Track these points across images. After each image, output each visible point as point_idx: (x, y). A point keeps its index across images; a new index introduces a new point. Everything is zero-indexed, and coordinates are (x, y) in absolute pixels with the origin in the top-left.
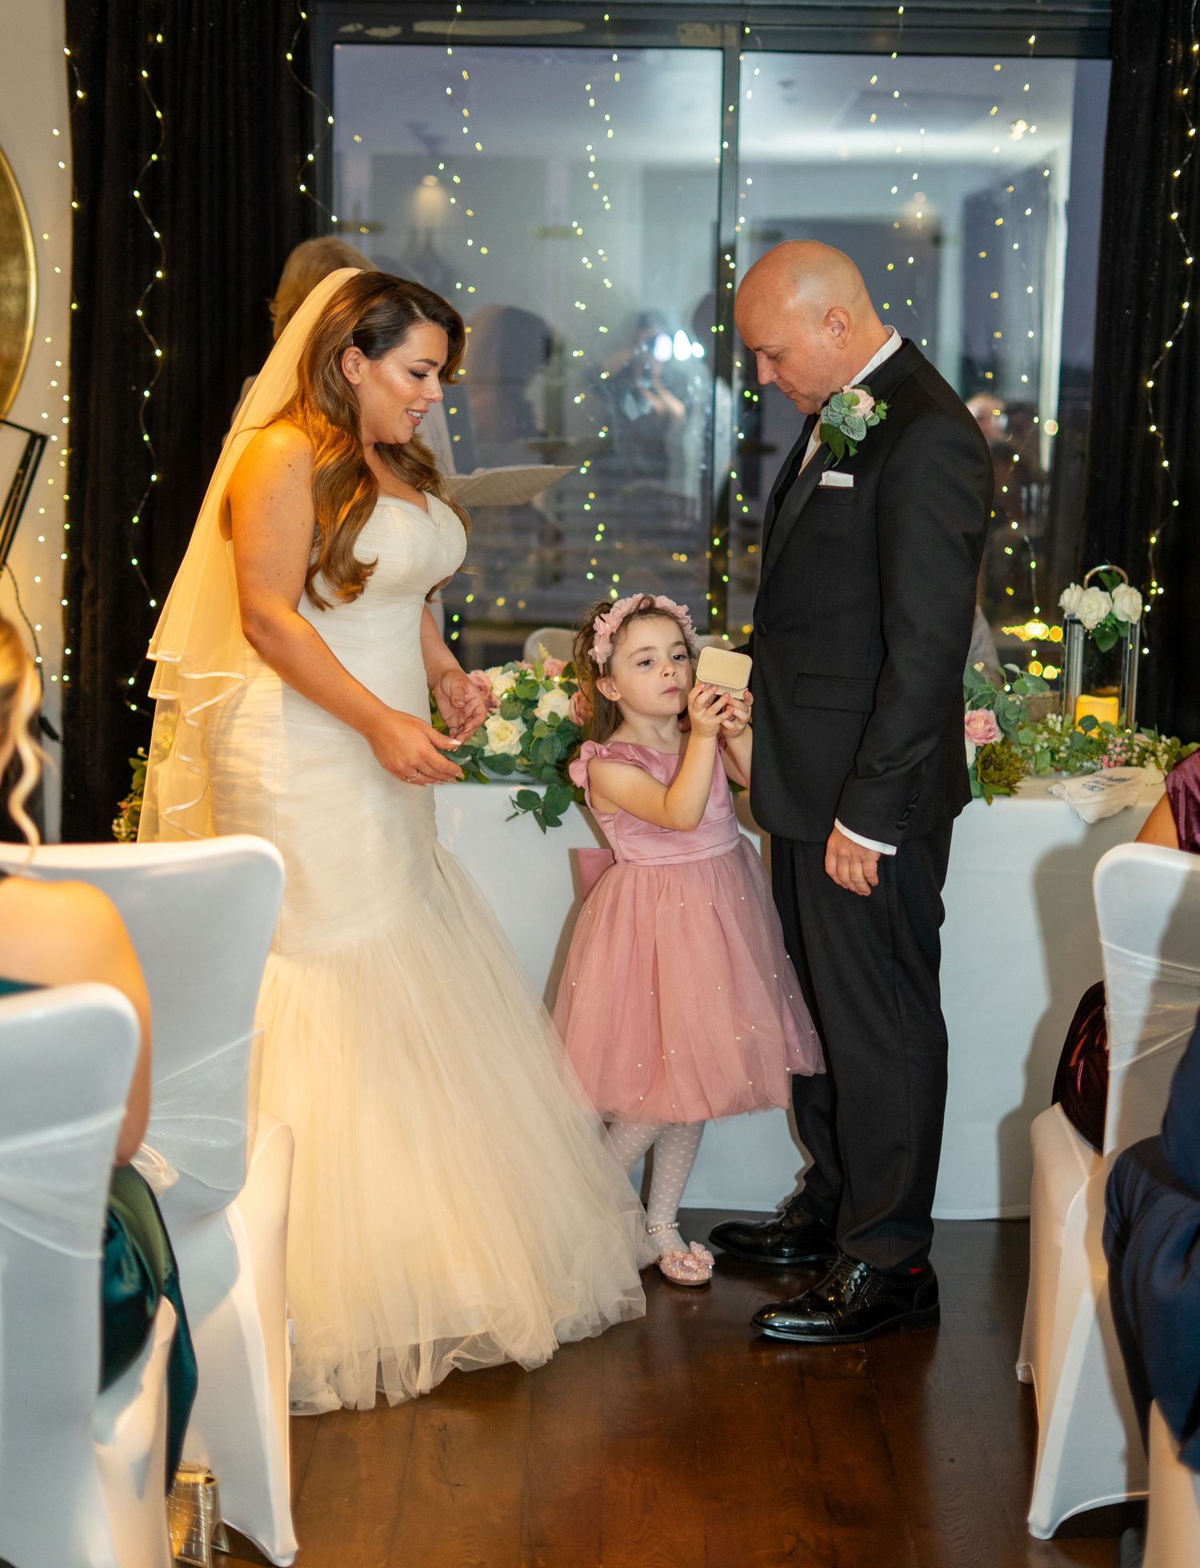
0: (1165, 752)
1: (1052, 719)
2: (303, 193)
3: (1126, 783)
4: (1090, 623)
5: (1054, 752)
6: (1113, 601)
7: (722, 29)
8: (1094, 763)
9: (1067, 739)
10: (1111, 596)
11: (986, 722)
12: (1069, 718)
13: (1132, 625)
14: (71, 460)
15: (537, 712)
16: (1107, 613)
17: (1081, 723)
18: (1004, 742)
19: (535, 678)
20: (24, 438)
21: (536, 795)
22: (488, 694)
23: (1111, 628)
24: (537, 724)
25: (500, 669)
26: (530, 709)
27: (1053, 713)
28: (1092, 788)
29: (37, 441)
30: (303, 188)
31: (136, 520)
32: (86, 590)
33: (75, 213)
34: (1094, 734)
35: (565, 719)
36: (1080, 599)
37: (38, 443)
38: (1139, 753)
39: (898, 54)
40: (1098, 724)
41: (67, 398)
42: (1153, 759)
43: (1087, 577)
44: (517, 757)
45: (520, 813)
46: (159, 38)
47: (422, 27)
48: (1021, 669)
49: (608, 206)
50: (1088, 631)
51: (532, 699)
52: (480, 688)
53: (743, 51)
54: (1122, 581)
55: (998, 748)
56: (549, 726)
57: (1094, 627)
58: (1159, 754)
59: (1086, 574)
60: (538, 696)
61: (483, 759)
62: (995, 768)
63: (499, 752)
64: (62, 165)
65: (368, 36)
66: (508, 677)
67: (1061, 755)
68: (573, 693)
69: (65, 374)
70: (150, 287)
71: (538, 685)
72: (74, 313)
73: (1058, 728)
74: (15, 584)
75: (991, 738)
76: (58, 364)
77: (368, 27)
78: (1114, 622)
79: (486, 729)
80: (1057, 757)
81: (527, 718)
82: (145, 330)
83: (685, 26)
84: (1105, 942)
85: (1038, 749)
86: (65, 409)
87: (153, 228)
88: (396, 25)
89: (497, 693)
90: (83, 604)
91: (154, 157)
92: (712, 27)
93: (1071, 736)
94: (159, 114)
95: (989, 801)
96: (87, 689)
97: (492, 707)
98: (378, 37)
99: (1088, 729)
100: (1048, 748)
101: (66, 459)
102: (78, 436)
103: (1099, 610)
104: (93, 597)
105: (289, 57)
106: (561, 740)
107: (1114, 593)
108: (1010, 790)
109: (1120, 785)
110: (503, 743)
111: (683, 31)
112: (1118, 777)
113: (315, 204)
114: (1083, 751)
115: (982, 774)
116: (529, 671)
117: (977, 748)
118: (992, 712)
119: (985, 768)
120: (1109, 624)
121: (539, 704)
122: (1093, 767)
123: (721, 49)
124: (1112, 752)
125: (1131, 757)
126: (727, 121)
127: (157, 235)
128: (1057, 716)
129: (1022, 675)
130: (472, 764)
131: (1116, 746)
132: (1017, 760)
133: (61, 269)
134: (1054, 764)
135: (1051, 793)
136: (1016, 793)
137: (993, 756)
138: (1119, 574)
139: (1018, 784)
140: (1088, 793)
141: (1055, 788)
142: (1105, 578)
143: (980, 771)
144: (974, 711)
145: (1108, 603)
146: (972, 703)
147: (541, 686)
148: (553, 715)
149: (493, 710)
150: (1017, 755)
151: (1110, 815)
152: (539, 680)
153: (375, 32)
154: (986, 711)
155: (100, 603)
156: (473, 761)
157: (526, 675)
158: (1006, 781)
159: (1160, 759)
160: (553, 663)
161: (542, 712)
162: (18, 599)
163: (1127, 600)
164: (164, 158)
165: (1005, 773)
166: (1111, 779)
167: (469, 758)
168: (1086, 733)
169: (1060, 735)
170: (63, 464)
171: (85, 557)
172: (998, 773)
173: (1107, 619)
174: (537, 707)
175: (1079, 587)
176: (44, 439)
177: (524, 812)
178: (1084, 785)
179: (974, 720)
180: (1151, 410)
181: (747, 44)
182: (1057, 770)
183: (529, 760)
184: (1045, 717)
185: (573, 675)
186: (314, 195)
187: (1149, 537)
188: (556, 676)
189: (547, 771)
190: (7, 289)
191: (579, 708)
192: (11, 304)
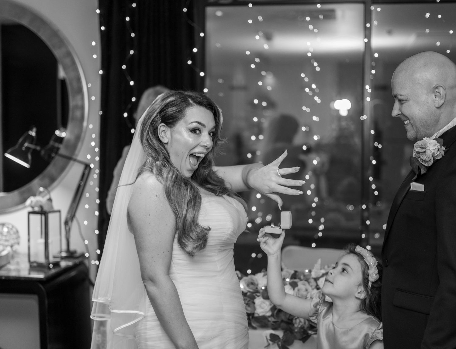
14: (100, 175)
20: (83, 167)
21: (278, 336)
22: (256, 286)
25: (262, 274)
29: (87, 166)
30: (190, 62)
33: (102, 76)
37: (88, 169)
41: (98, 149)
44: (269, 317)
45: (271, 344)
46: (134, 5)
52: (253, 284)
53: (373, 4)
61: (254, 318)
63: (261, 315)
64: (95, 56)
65: (219, 3)
68: (295, 287)
69: (98, 140)
70: (129, 105)
72: (101, 116)
74: (79, 224)
79: (254, 303)
82: (128, 122)
87: (130, 81)
89: (260, 286)
91: (132, 53)
94: (133, 35)
98: (223, 3)
105: (185, 10)
110: (263, 310)
113: (195, 69)
123: (364, 3)
127: (132, 84)
149: (258, 294)
160: (287, 272)
162: (80, 230)
164: (136, 53)
177: (273, 344)
183: (275, 319)
185: (295, 278)
186: (195, 65)
188: (288, 278)
189: (283, 325)
190: (76, 107)
191: (299, 295)
192: (78, 114)
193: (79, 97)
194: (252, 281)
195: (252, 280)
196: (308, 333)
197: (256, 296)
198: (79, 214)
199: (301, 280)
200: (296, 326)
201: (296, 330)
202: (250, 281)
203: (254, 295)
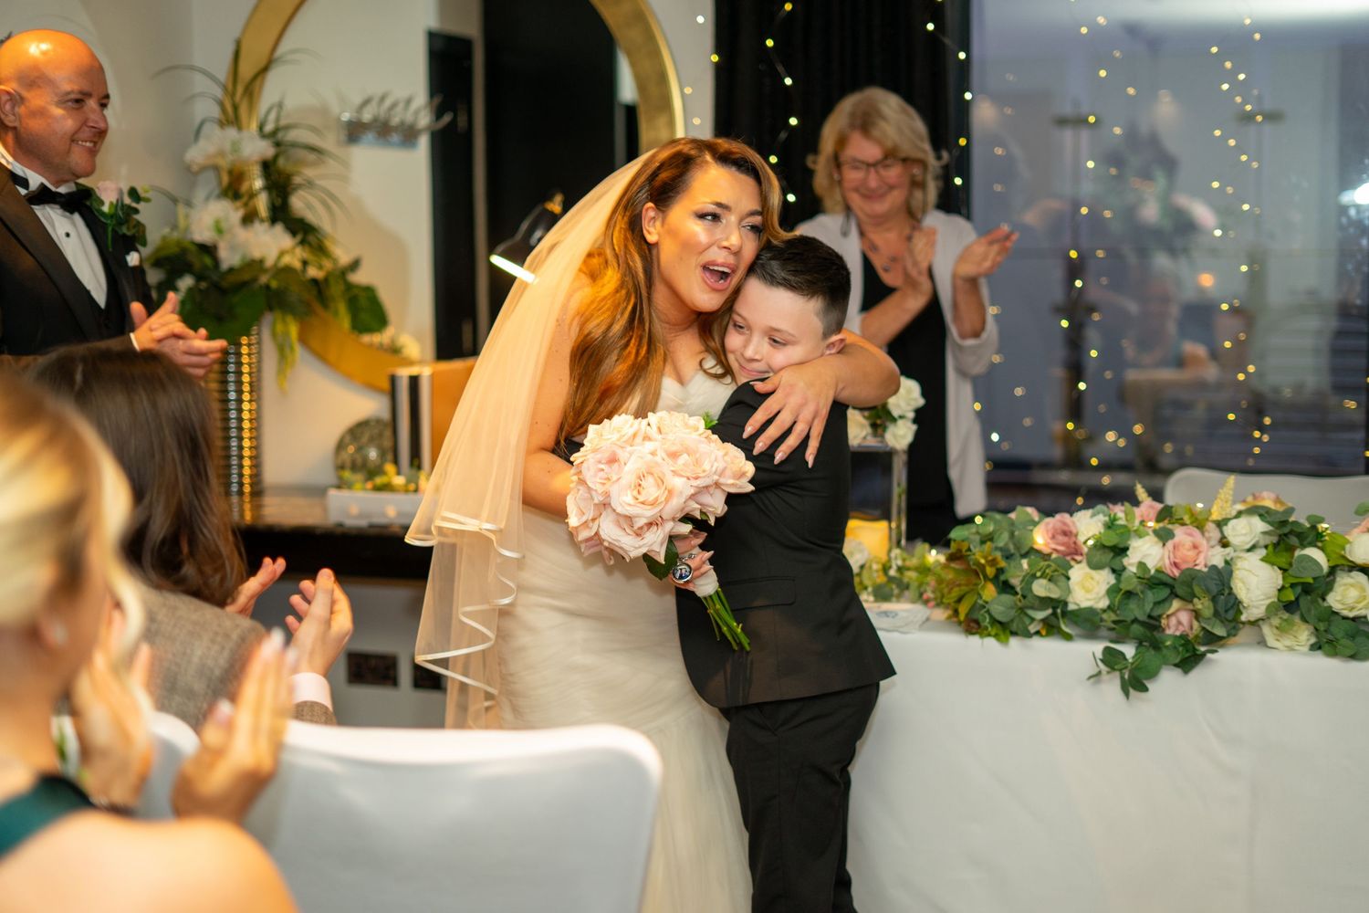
15: (1126, 561)
19: (1127, 524)
21: (1122, 654)
22: (1073, 539)
24: (1125, 575)
25: (1090, 512)
26: (1119, 558)
35: (1158, 571)
44: (1104, 611)
45: (1104, 672)
51: (1122, 546)
52: (1065, 533)
56: (1139, 578)
60: (1129, 542)
61: (1065, 614)
63: (1085, 604)
66: (1098, 522)
68: (1167, 540)
71: (1129, 531)
79: (1068, 578)
81: (1116, 568)
89: (1081, 539)
97: (1077, 554)
106: (1154, 594)
110: (1089, 596)
116: (1122, 515)
121: (1128, 553)
130: (1053, 618)
147: (1132, 534)
148: (1142, 565)
149: (1079, 558)
152: (1131, 527)
156: (1054, 614)
157: (1114, 520)
160: (1151, 507)
161: (1131, 561)
167: (1050, 611)
174: (1127, 556)
177: (1108, 673)
183: (1117, 615)
185: (1168, 520)
188: (1150, 520)
189: (1136, 628)
191: (1175, 557)
194: (1065, 528)
195: (1065, 524)
196: (1195, 650)
197: (1073, 563)
199: (1183, 524)
200: (1169, 632)
201: (1168, 643)
202: (1059, 525)
203: (1068, 558)
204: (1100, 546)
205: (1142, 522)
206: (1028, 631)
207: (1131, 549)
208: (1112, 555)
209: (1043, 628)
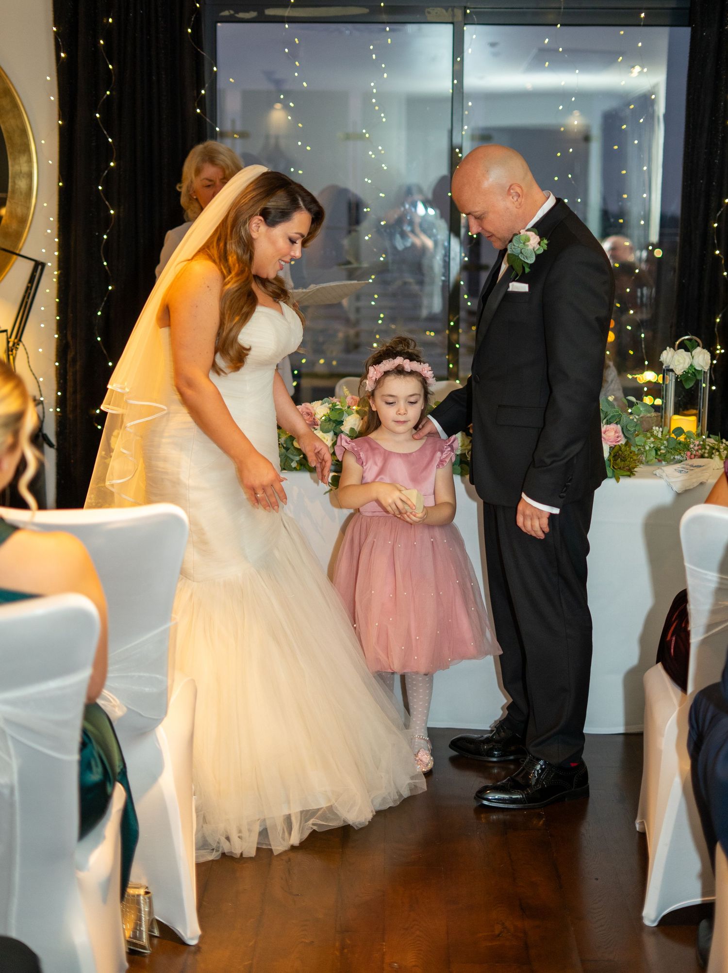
0: (725, 449)
1: (656, 430)
2: (198, 114)
3: (701, 468)
4: (679, 371)
5: (657, 450)
6: (693, 358)
7: (453, 10)
8: (682, 456)
9: (665, 442)
10: (692, 355)
11: (616, 432)
12: (666, 429)
13: (704, 372)
14: (60, 278)
15: (343, 428)
16: (689, 365)
17: (673, 432)
18: (626, 444)
19: (341, 407)
20: (31, 264)
22: (313, 417)
23: (691, 374)
25: (320, 402)
26: (338, 426)
27: (656, 426)
28: (680, 472)
29: (39, 266)
30: (198, 111)
31: (99, 313)
32: (70, 357)
33: (61, 128)
34: (682, 438)
36: (673, 357)
37: (40, 267)
38: (709, 450)
39: (561, 25)
40: (684, 433)
41: (57, 240)
42: (717, 453)
43: (677, 343)
46: (110, 20)
47: (270, 12)
48: (637, 399)
49: (384, 120)
50: (678, 376)
51: (339, 420)
52: (308, 414)
53: (465, 24)
54: (699, 345)
55: (623, 448)
57: (681, 374)
58: (721, 450)
59: (676, 341)
60: (344, 418)
62: (621, 459)
64: (52, 98)
65: (237, 18)
66: (325, 407)
67: (662, 451)
69: (55, 226)
70: (106, 172)
71: (343, 412)
72: (60, 189)
73: (660, 435)
74: (27, 353)
75: (618, 442)
76: (52, 219)
77: (237, 12)
78: (694, 371)
80: (659, 453)
81: (337, 431)
82: (104, 199)
83: (429, 10)
84: (687, 565)
85: (647, 448)
86: (56, 246)
87: (108, 136)
88: (254, 11)
89: (318, 416)
90: (68, 365)
91: (108, 93)
92: (447, 10)
93: (667, 440)
94: (110, 67)
95: (618, 480)
96: (71, 416)
97: (316, 425)
98: (243, 19)
99: (678, 435)
100: (653, 447)
101: (56, 276)
102: (64, 263)
103: (684, 363)
104: (74, 360)
105: (189, 31)
107: (693, 353)
108: (630, 473)
109: (697, 470)
111: (429, 13)
112: (697, 465)
113: (206, 120)
114: (675, 449)
115: (613, 463)
116: (338, 403)
117: (610, 447)
118: (619, 425)
119: (615, 460)
120: (691, 372)
122: (681, 459)
123: (452, 23)
124: (693, 449)
125: (704, 453)
126: (456, 67)
127: (110, 140)
128: (659, 428)
129: (637, 403)
131: (695, 446)
132: (635, 455)
133: (52, 161)
134: (658, 457)
135: (656, 474)
136: (635, 475)
137: (620, 452)
138: (697, 341)
139: (635, 469)
140: (679, 474)
141: (658, 472)
142: (688, 343)
143: (612, 461)
144: (608, 425)
145: (690, 359)
146: (607, 420)
147: (345, 412)
148: (352, 430)
149: (316, 427)
150: (635, 451)
151: (691, 487)
152: (344, 409)
153: (241, 15)
154: (616, 425)
155: (78, 364)
157: (336, 406)
158: (628, 468)
159: (722, 454)
160: (352, 398)
161: (346, 428)
162: (29, 362)
163: (701, 356)
164: (114, 93)
165: (627, 463)
166: (692, 466)
168: (677, 438)
169: (661, 439)
170: (55, 280)
171: (69, 338)
172: (623, 462)
173: (689, 368)
174: (343, 425)
175: (672, 349)
176: (43, 265)
178: (675, 470)
179: (608, 431)
180: (716, 241)
181: (468, 20)
182: (660, 461)
184: (652, 429)
186: (205, 115)
187: (715, 319)
188: (354, 405)
190: (19, 174)
192: (22, 184)
193: (23, 159)
194: (308, 411)
195: (307, 409)
198: (28, 337)
202: (304, 409)
204: (329, 420)
205: (349, 407)
206: (291, 466)
207: (345, 422)
208: (334, 425)
209: (297, 466)
